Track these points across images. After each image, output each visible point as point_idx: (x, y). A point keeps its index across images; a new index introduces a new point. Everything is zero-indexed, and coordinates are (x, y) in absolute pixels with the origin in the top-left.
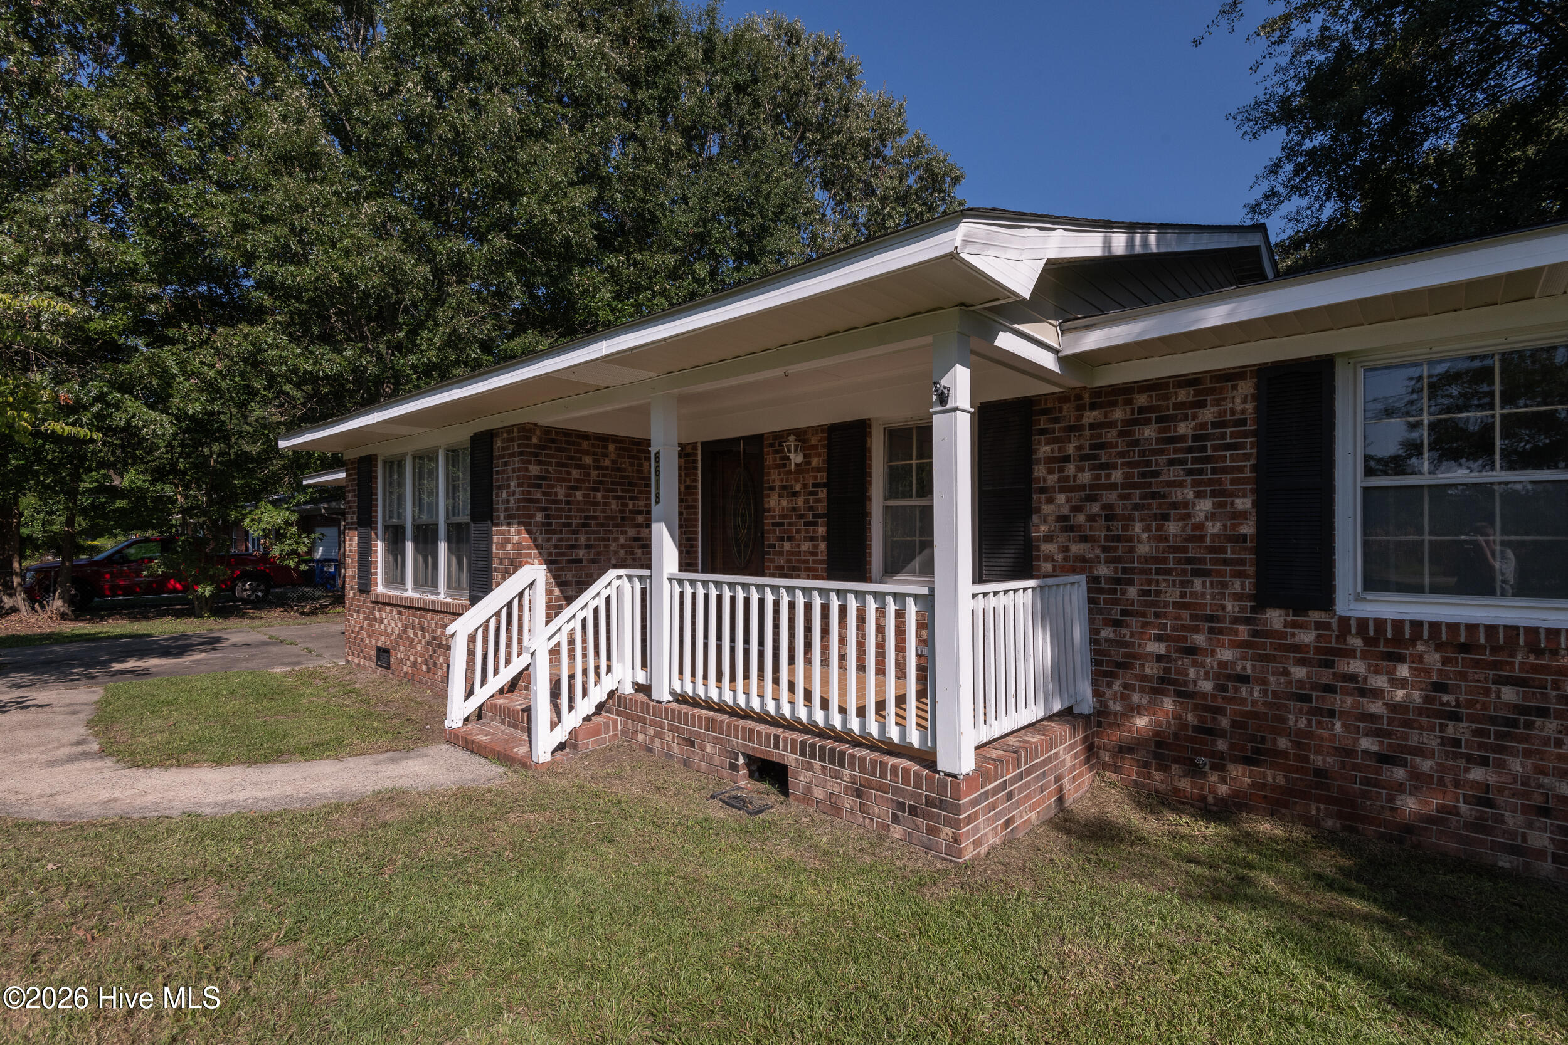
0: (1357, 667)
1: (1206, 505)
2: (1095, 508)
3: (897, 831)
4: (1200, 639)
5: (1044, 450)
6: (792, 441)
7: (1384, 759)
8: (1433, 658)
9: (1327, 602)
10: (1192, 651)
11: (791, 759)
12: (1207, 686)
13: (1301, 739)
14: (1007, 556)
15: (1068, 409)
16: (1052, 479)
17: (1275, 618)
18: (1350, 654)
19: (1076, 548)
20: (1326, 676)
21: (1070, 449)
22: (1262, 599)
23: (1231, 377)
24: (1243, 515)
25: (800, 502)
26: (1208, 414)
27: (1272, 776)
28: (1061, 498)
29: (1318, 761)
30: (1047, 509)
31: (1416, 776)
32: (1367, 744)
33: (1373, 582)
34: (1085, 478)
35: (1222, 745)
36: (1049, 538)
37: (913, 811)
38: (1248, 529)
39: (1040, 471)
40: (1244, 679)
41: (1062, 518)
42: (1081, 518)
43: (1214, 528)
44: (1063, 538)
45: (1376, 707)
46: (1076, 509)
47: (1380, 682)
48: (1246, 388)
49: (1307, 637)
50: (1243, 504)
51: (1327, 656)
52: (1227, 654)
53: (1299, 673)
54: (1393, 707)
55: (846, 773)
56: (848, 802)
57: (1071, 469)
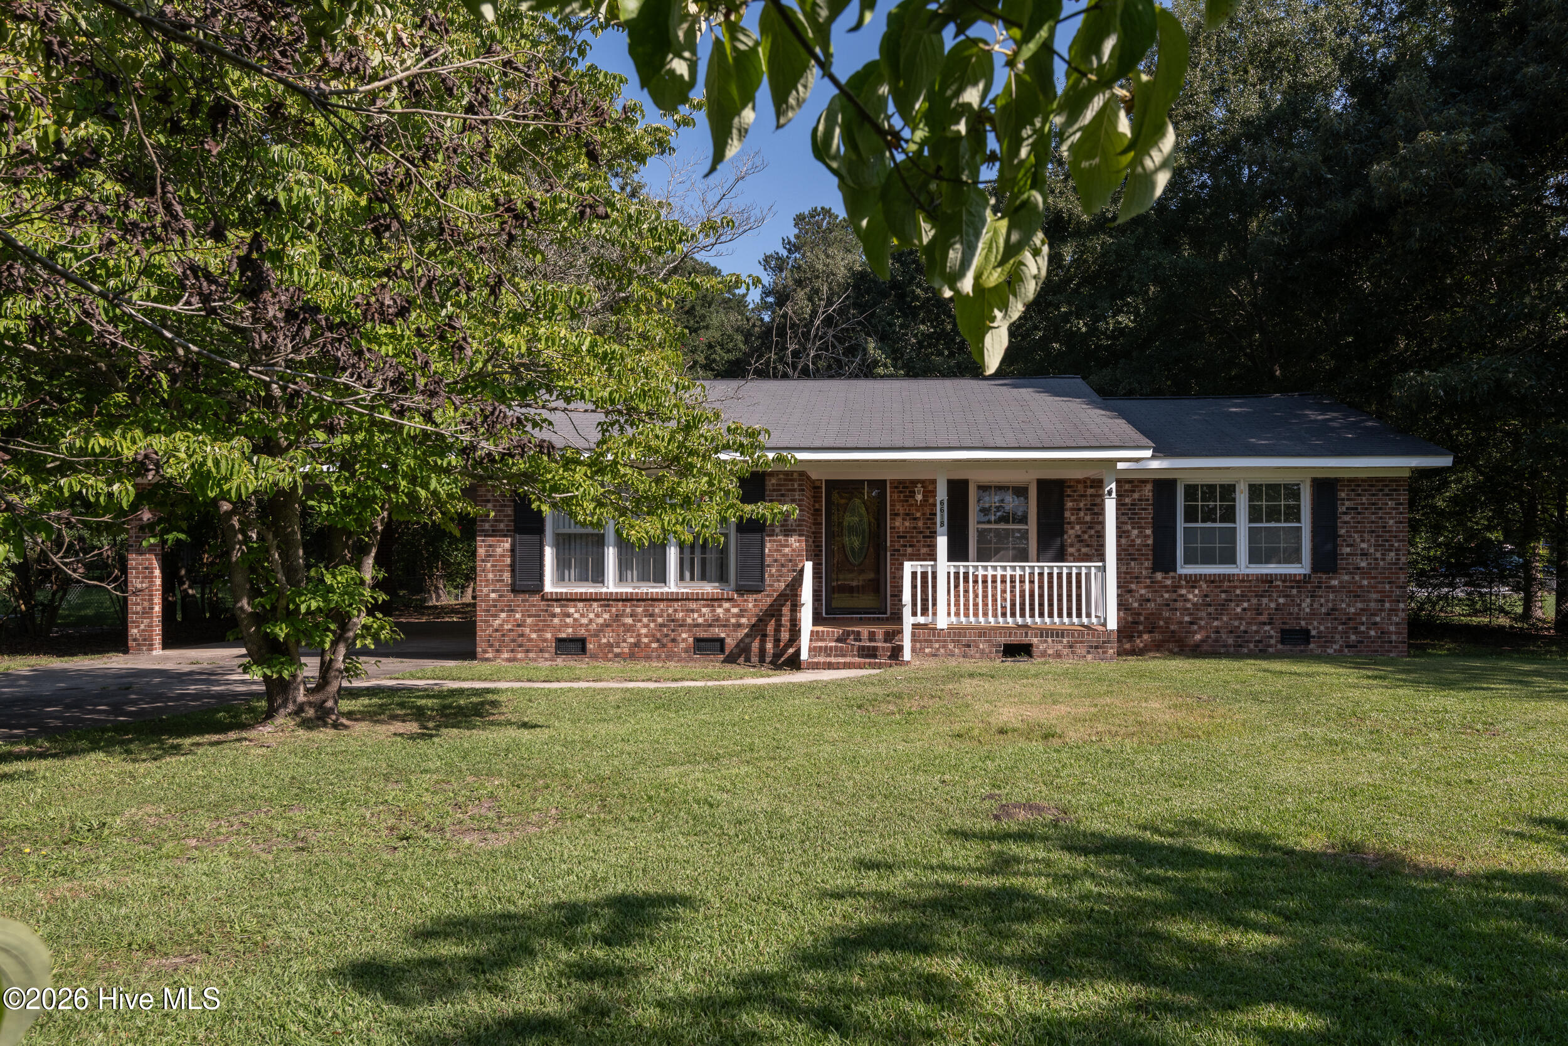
0: (1184, 592)
1: (1135, 532)
2: (1092, 532)
3: (1089, 657)
4: (1133, 586)
5: (1069, 505)
6: (919, 488)
7: (1191, 623)
8: (1204, 586)
9: (1175, 570)
10: (1130, 591)
11: (1035, 641)
12: (1136, 605)
13: (1168, 621)
14: (1051, 553)
15: (1080, 487)
16: (1073, 518)
17: (1159, 576)
18: (1181, 587)
19: (1084, 550)
20: (1174, 596)
21: (1082, 505)
22: (1155, 569)
23: (1144, 482)
24: (1147, 536)
25: (920, 524)
26: (1136, 496)
27: (1158, 636)
28: (1078, 527)
29: (1172, 627)
30: (1071, 532)
31: (1200, 628)
32: (1187, 619)
33: (1188, 561)
34: (1088, 518)
35: (1141, 628)
36: (1072, 546)
37: (1096, 647)
38: (1150, 542)
39: (1067, 514)
40: (1148, 600)
41: (1078, 536)
42: (1086, 537)
43: (1138, 541)
44: (1078, 545)
45: (1189, 605)
46: (1084, 532)
47: (1191, 596)
48: (1149, 487)
49: (1169, 582)
50: (1149, 532)
51: (1175, 588)
52: (1143, 592)
53: (1166, 596)
54: (1194, 604)
55: (1065, 640)
56: (1065, 651)
57: (1082, 514)
